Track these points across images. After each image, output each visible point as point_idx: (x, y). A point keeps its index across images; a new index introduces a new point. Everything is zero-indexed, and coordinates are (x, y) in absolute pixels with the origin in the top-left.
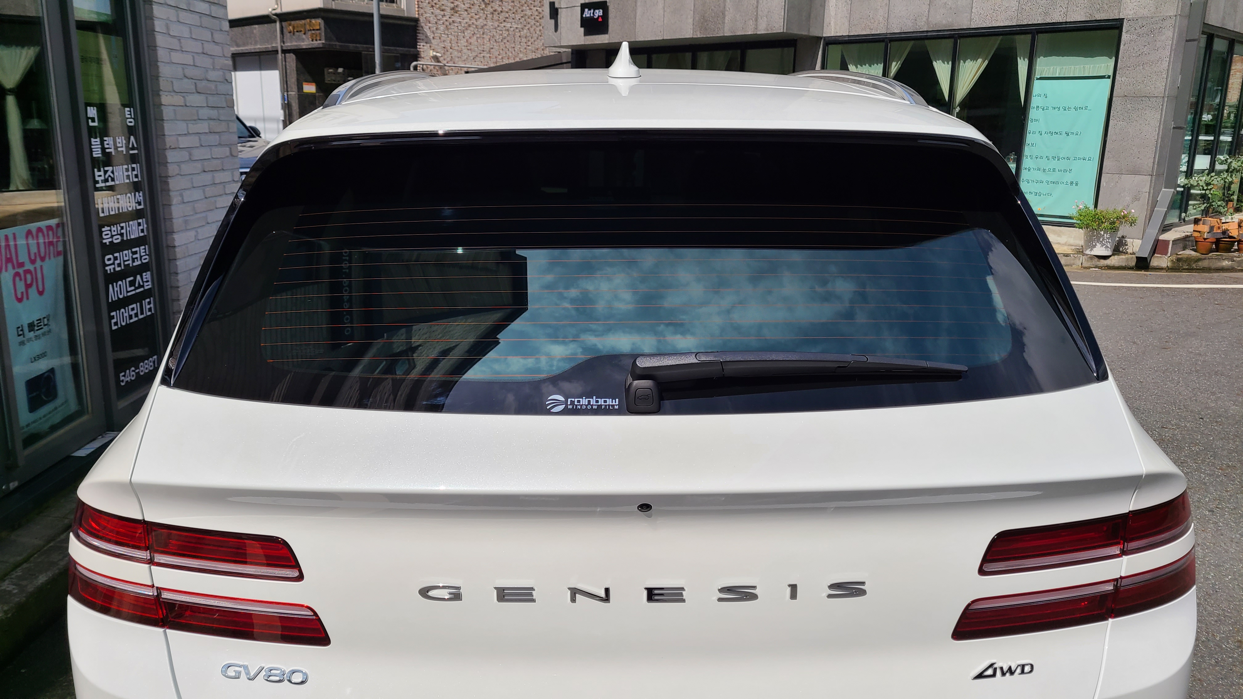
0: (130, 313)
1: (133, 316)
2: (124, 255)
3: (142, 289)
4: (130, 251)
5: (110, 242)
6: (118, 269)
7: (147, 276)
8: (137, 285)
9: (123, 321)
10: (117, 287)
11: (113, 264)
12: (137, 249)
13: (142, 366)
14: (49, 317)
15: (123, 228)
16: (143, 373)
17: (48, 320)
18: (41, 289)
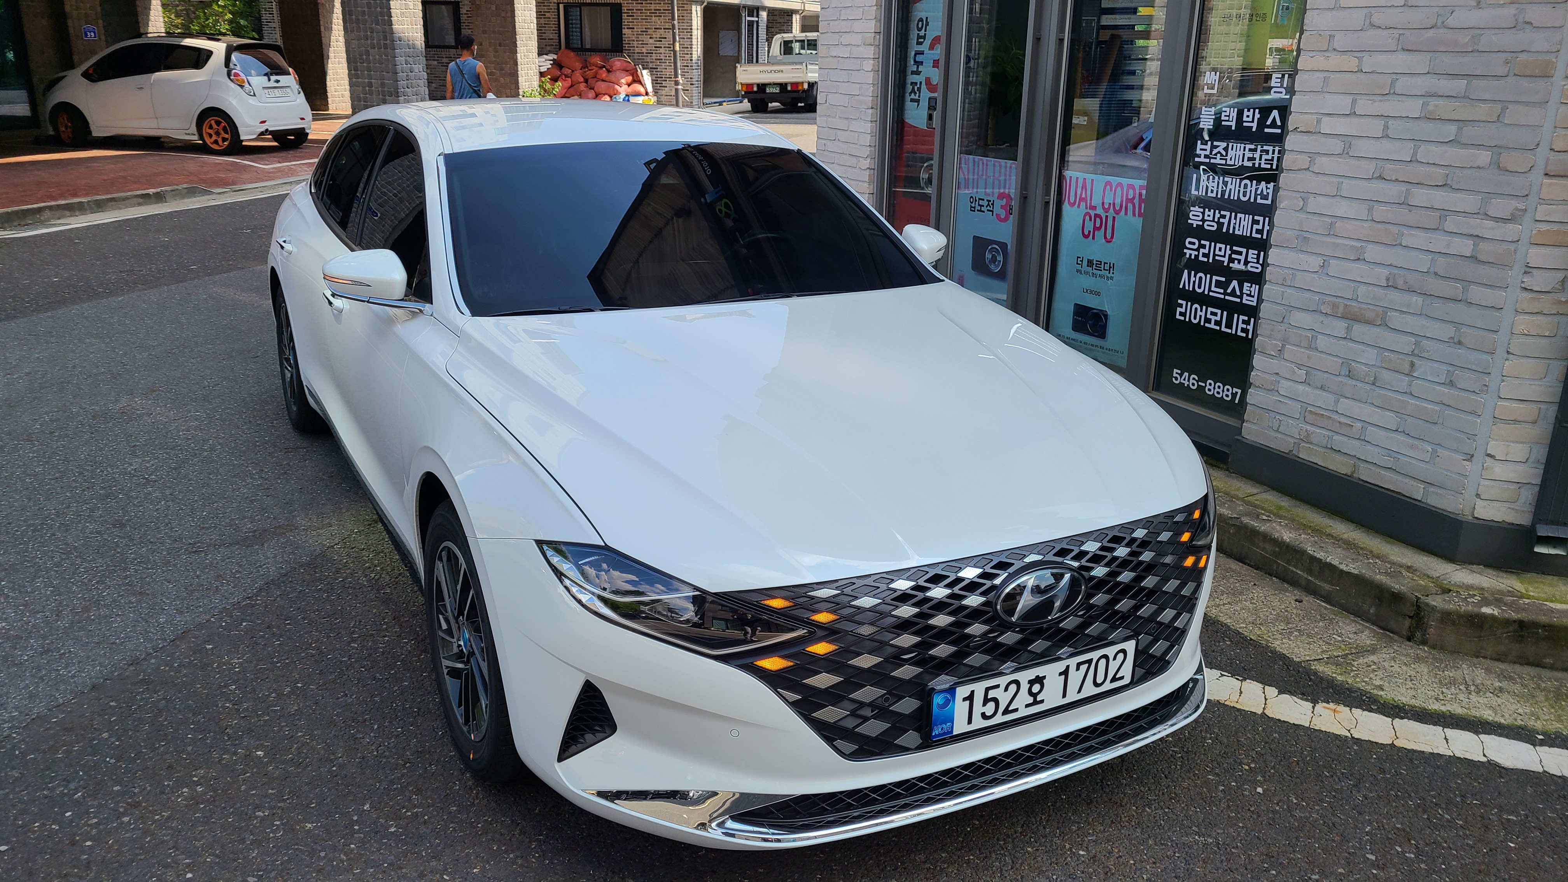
0: (1209, 316)
1: (1213, 322)
2: (1217, 249)
3: (1238, 300)
4: (1228, 247)
5: (1198, 225)
6: (1201, 258)
7: (1252, 289)
8: (1229, 291)
9: (1195, 318)
10: (1195, 276)
11: (1197, 250)
12: (1244, 250)
13: (1210, 384)
14: (1112, 265)
15: (1224, 217)
16: (1211, 393)
17: (1110, 267)
18: (1109, 237)
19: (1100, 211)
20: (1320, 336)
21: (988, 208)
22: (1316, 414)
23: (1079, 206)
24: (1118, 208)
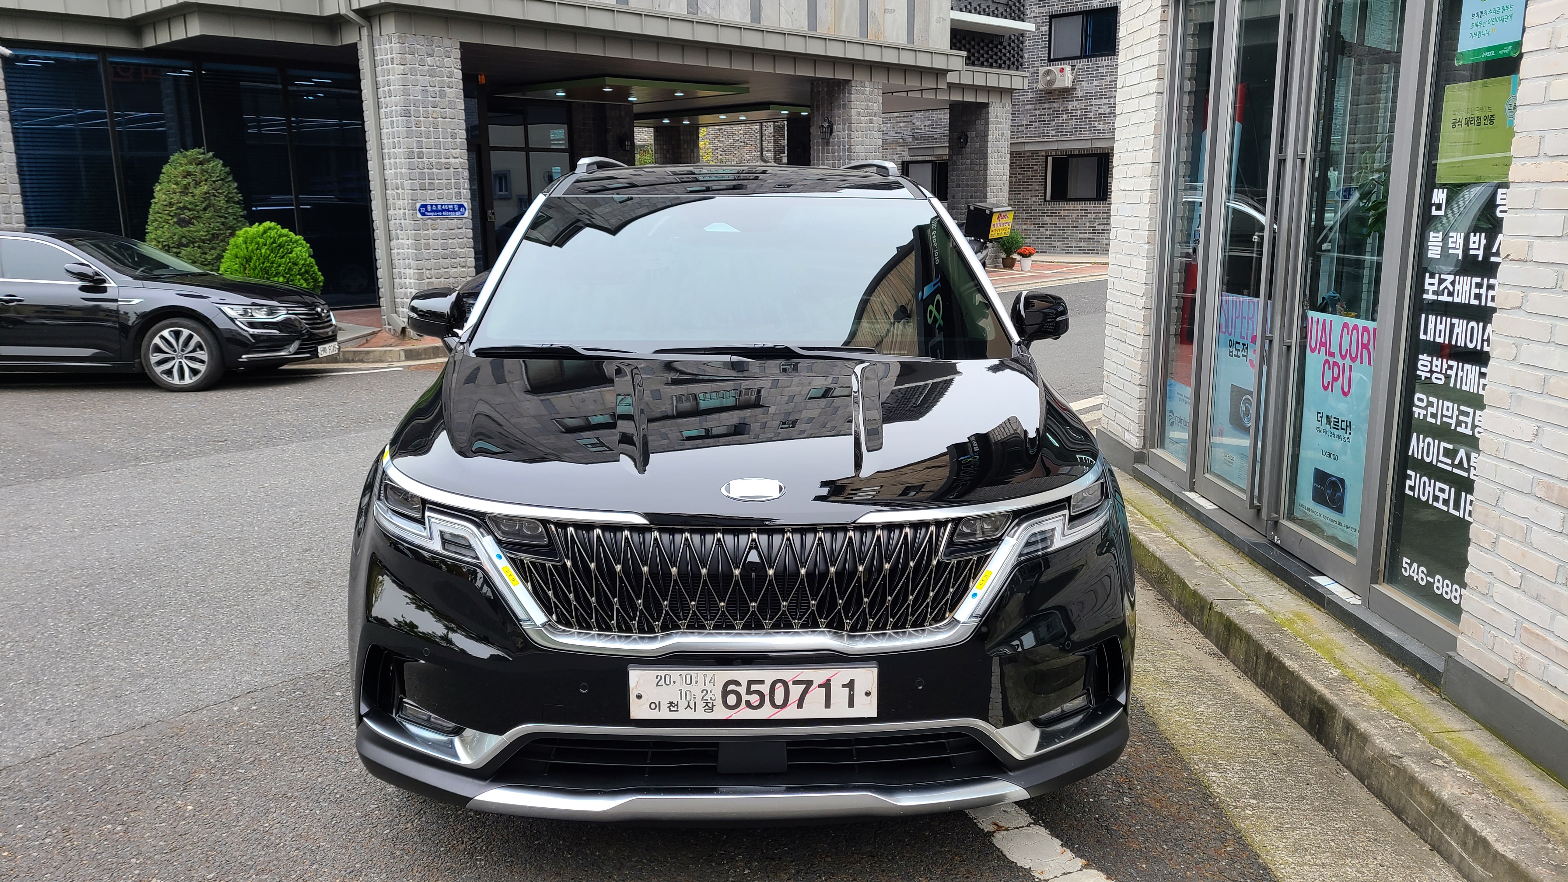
0: (1437, 493)
1: (1441, 501)
2: (1445, 408)
3: (1466, 474)
4: (1456, 406)
5: (1426, 378)
6: (1429, 419)
8: (1456, 462)
9: (1424, 495)
10: (1424, 442)
11: (1426, 408)
12: (1471, 411)
13: (1439, 581)
14: (1348, 424)
15: (1450, 367)
16: (1439, 592)
17: (1347, 426)
18: (1346, 390)
19: (1337, 358)
20: (1535, 528)
21: (1243, 353)
22: (1531, 633)
23: (1319, 352)
24: (1354, 355)
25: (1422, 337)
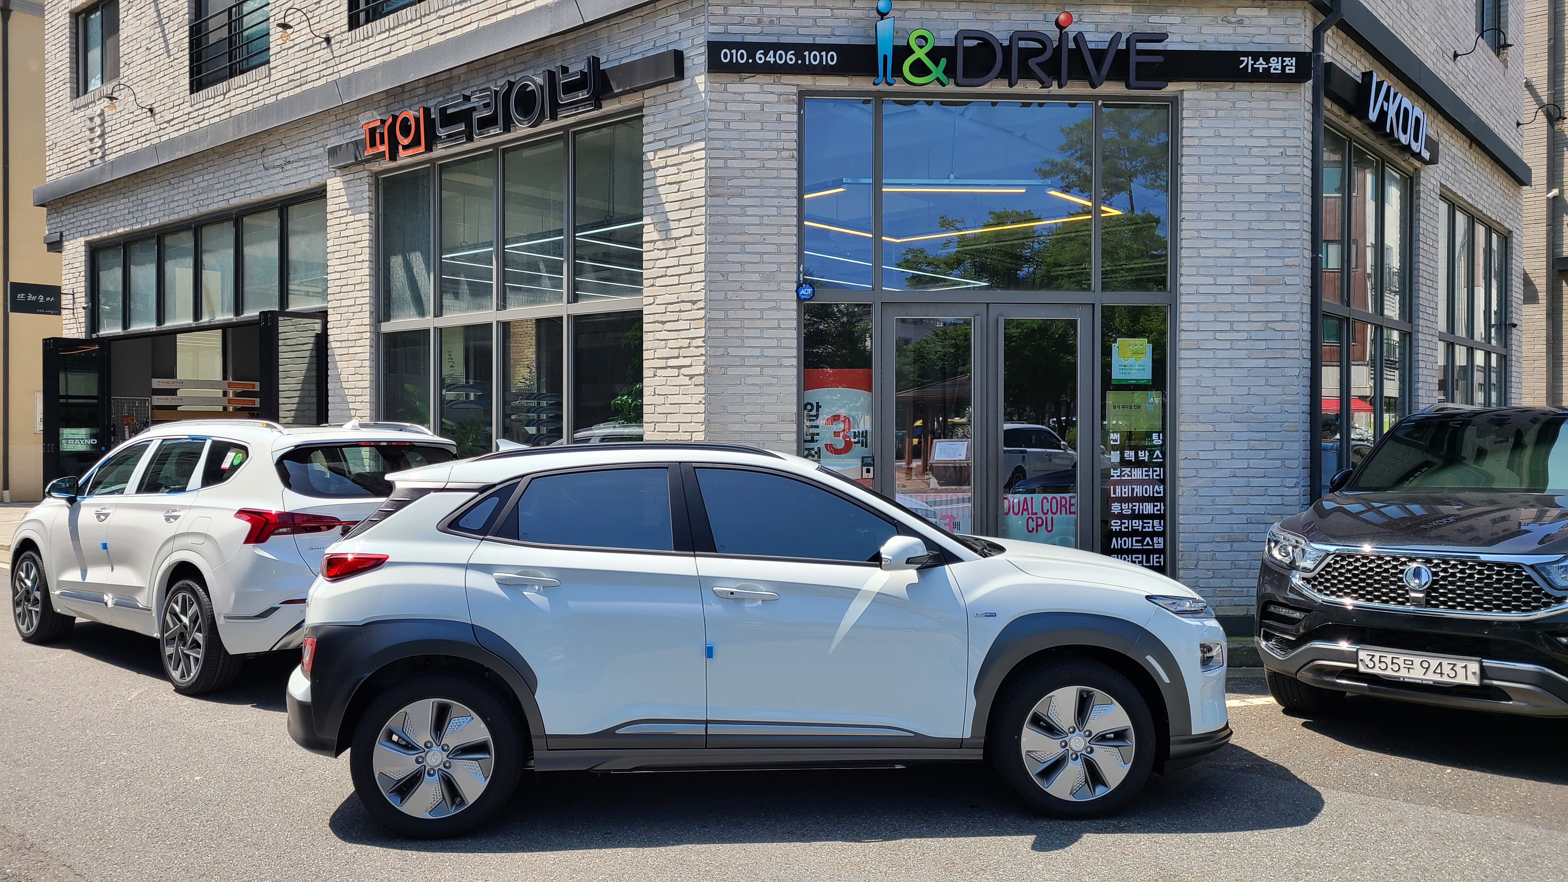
0: (1134, 559)
1: (1137, 562)
2: (1133, 523)
3: (1151, 547)
4: (1140, 521)
5: (1119, 512)
6: (1123, 530)
7: (1159, 540)
8: (1145, 543)
10: (1121, 540)
11: (1121, 526)
12: (1151, 521)
15: (1135, 506)
18: (1049, 529)
19: (1040, 514)
20: (1218, 553)
23: (1022, 514)
24: (1054, 511)
25: (1112, 495)
